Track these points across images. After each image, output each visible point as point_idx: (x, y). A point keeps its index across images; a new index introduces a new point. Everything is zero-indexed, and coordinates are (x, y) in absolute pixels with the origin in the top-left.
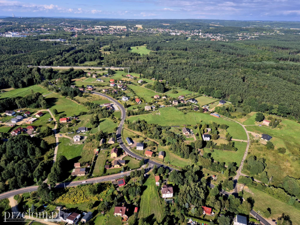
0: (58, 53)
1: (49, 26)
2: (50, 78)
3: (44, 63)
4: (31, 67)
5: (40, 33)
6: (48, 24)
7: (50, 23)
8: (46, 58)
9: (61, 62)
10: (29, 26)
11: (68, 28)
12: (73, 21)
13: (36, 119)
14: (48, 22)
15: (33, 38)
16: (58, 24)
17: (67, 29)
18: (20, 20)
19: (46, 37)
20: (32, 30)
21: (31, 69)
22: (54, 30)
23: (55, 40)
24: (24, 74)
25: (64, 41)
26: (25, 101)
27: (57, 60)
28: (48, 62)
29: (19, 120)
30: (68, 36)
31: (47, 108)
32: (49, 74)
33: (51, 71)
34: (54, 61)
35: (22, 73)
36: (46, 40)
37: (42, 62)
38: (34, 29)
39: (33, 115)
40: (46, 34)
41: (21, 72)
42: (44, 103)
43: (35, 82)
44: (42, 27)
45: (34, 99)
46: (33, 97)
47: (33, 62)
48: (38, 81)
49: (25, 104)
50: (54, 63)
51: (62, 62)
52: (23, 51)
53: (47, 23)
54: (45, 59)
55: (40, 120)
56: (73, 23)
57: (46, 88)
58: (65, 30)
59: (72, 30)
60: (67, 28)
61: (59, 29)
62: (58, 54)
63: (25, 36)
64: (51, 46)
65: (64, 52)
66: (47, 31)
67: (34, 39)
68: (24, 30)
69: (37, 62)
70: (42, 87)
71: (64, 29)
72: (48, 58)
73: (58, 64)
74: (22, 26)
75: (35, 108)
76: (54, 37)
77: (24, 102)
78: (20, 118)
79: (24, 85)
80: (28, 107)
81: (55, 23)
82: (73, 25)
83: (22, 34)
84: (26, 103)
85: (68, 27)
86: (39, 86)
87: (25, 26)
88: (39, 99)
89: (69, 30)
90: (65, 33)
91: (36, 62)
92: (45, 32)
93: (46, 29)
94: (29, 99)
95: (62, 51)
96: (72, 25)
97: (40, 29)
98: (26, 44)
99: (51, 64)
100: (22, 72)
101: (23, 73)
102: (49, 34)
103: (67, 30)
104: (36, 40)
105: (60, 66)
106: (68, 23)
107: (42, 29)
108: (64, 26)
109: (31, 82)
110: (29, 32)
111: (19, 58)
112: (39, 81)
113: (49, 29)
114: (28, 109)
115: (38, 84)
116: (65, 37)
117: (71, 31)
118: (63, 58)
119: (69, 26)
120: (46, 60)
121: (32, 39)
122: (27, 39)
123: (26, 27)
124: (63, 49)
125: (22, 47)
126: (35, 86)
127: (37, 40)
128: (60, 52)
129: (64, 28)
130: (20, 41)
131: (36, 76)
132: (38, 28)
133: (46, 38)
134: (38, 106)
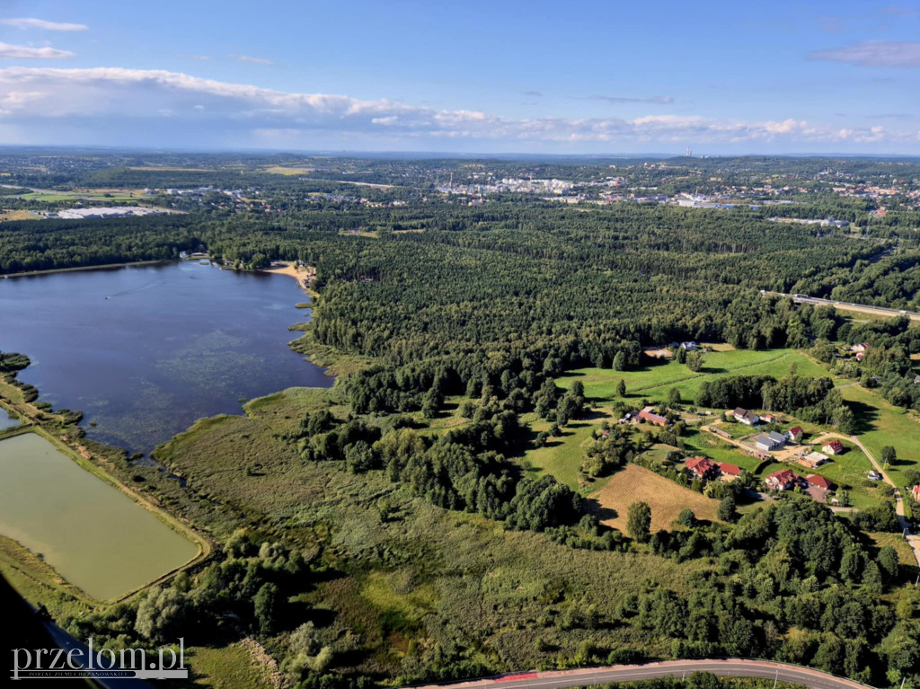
0: (840, 261)
1: (787, 181)
2: (832, 336)
3: (803, 288)
4: (772, 294)
5: (764, 199)
6: (784, 176)
7: (788, 172)
8: (807, 272)
9: (858, 291)
10: (731, 181)
11: (849, 188)
12: (861, 166)
13: (826, 457)
14: (782, 170)
15: (751, 214)
16: (813, 174)
17: (844, 189)
18: (705, 164)
19: (786, 213)
20: (740, 190)
21: (774, 302)
22: (802, 190)
23: (815, 221)
24: (759, 312)
25: (843, 225)
26: (789, 394)
27: (845, 282)
28: (815, 287)
29: (776, 447)
30: (856, 211)
31: (853, 433)
32: (830, 323)
33: (831, 314)
34: (835, 286)
35: (754, 310)
36: (788, 221)
37: (799, 284)
38: (744, 188)
39: (809, 441)
40: (782, 202)
41: (750, 305)
42: (844, 416)
43: (789, 339)
44: (766, 184)
45: (813, 395)
46: (811, 388)
47: (772, 281)
48: (797, 339)
49: (786, 402)
50: (835, 290)
51: (860, 290)
52: (734, 246)
53: (780, 173)
54: (806, 276)
55: (840, 467)
56: (861, 171)
57: (825, 365)
58: (838, 192)
59: (861, 192)
60: (844, 186)
61: (819, 190)
62: (841, 266)
63: (729, 207)
64: (811, 239)
65: (858, 262)
66: (781, 193)
67: (753, 216)
68: (718, 190)
69: (785, 283)
70: (813, 360)
71: (835, 189)
72: (813, 274)
73: (849, 297)
74: (712, 179)
75: (812, 422)
76: (812, 213)
77: (785, 397)
78: (778, 442)
79: (762, 345)
80: (789, 413)
81: (801, 172)
82: (862, 175)
83: (716, 202)
84: (789, 399)
85: (847, 185)
86: (801, 353)
87: (719, 180)
88: (828, 397)
89: (852, 191)
90: (845, 203)
91: (781, 281)
92: (778, 198)
93: (777, 187)
94: (799, 391)
95: (850, 258)
96: (859, 178)
97: (761, 189)
98: (738, 229)
99: (824, 292)
100: (754, 306)
101: (758, 308)
102: (789, 202)
103: (842, 192)
104: (758, 217)
105: (858, 302)
106: (845, 173)
107: (769, 189)
108: (834, 180)
109: (779, 340)
110: (732, 197)
111: (733, 265)
112: (801, 340)
113: (786, 188)
114: (790, 418)
115: (796, 348)
116: (844, 212)
117: (857, 196)
118: (862, 281)
119: (849, 181)
120: (810, 280)
121: (748, 216)
122: (734, 216)
123: (725, 184)
124: (854, 251)
125: (730, 234)
126: (787, 350)
127: (761, 217)
128: (845, 257)
129: (835, 186)
130: (719, 218)
131: (790, 324)
132: (757, 186)
133: (785, 216)
134: (823, 420)
